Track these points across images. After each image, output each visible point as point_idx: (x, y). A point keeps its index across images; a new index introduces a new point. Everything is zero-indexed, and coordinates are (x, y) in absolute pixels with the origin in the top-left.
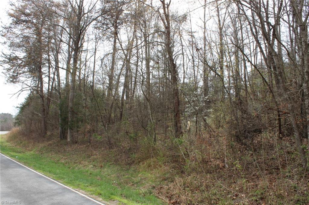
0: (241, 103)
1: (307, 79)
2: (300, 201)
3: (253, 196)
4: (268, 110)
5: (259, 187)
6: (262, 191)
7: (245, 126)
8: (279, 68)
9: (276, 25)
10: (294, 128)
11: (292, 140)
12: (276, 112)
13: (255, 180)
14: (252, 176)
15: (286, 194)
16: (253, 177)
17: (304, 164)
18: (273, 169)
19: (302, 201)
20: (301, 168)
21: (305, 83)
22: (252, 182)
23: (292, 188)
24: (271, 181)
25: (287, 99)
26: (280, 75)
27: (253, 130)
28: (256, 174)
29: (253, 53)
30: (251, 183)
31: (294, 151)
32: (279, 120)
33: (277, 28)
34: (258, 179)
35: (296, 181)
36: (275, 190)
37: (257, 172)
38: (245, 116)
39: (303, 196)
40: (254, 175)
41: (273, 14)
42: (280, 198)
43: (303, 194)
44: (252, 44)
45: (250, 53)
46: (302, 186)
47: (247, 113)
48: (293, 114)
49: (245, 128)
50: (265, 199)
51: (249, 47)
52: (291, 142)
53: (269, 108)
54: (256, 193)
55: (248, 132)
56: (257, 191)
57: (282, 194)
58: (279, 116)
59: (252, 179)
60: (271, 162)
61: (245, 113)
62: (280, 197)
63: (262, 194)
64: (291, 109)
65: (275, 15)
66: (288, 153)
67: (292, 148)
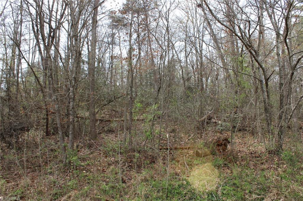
0: (9, 99)
1: (73, 84)
2: (57, 194)
3: (12, 196)
4: (37, 109)
5: (20, 186)
6: (23, 190)
7: (11, 124)
8: (51, 70)
9: (56, 29)
10: (58, 127)
11: (57, 139)
12: (44, 112)
13: (16, 180)
14: (14, 175)
15: (46, 189)
16: (15, 177)
17: (64, 160)
18: (36, 166)
19: (59, 194)
20: (62, 164)
21: (72, 88)
22: (13, 182)
23: (52, 183)
24: (33, 180)
25: (54, 100)
26: (51, 76)
27: (20, 128)
28: (18, 173)
29: (32, 50)
30: (11, 182)
31: (57, 149)
32: (47, 119)
33: (57, 32)
34: (20, 179)
35: (56, 176)
36: (36, 187)
37: (19, 171)
38: (12, 113)
39: (60, 189)
40: (15, 175)
41: (55, 18)
42: (40, 195)
43: (61, 188)
44: (32, 41)
45: (28, 50)
46: (61, 180)
47: (14, 110)
48: (59, 114)
49: (11, 126)
50: (25, 197)
51: (29, 43)
52: (56, 140)
53: (38, 107)
54: (16, 193)
55: (13, 130)
56: (17, 191)
57: (42, 190)
58: (47, 115)
59: (14, 179)
60: (35, 160)
61: (12, 110)
62: (40, 193)
63: (23, 193)
64: (58, 110)
65: (56, 20)
66: (52, 150)
67: (56, 146)
